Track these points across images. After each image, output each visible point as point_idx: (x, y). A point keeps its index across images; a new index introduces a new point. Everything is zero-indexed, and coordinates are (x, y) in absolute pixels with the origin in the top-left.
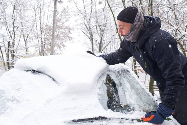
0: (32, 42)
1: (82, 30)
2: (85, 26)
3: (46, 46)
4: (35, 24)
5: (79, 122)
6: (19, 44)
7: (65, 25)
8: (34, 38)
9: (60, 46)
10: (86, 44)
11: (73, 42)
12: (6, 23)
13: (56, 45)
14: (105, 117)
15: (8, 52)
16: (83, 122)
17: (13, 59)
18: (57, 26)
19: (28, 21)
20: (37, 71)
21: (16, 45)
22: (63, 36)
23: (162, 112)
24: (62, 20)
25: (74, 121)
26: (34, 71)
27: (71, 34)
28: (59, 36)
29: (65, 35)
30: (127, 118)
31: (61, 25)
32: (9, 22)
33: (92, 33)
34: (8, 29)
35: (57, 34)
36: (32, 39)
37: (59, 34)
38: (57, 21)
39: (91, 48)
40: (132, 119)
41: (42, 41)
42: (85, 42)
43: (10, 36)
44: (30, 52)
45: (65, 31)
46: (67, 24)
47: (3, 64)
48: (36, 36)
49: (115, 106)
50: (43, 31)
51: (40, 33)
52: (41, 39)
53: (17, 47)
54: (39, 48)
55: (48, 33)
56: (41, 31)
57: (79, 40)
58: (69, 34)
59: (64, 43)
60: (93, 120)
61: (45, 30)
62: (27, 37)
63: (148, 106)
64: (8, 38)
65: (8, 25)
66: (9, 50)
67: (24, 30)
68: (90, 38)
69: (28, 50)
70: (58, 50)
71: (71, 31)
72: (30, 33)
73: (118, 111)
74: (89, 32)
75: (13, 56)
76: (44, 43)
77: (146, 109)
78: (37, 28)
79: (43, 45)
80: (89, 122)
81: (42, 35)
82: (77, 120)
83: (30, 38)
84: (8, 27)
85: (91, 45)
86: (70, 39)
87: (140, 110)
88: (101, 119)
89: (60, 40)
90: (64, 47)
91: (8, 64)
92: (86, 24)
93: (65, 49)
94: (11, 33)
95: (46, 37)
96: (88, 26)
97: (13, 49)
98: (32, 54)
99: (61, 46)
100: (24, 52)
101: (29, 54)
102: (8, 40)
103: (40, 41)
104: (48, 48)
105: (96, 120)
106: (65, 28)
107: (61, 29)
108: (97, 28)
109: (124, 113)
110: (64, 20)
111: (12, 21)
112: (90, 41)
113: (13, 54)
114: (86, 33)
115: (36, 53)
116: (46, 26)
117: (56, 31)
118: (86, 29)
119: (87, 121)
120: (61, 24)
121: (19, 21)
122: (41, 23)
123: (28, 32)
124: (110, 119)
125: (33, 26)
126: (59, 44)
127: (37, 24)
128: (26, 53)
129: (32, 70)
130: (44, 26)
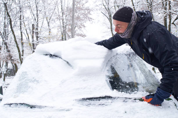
0: (54, 24)
1: (101, 11)
2: (104, 7)
3: (67, 27)
4: (57, 7)
5: (88, 101)
6: (43, 27)
7: (85, 7)
8: (56, 20)
9: (80, 26)
10: (106, 24)
11: (93, 22)
12: (30, 7)
13: (77, 26)
14: (110, 97)
15: (33, 34)
16: (91, 100)
17: (37, 40)
18: (77, 7)
19: (50, 4)
20: (54, 55)
21: (40, 27)
22: (83, 17)
23: (160, 95)
24: (82, 2)
25: (84, 99)
26: (51, 56)
27: (91, 15)
28: (80, 17)
29: (85, 16)
30: (130, 98)
31: (81, 7)
32: (33, 6)
33: (110, 13)
34: (32, 13)
35: (78, 15)
36: (55, 21)
37: (80, 15)
38: (77, 2)
39: (110, 27)
40: (134, 98)
41: (63, 23)
42: (104, 22)
43: (34, 19)
44: (53, 33)
45: (85, 12)
46: (86, 6)
47: (29, 44)
48: (58, 18)
49: (120, 87)
50: (64, 12)
51: (61, 14)
52: (63, 20)
53: (41, 29)
54: (61, 29)
55: (69, 15)
56: (63, 13)
57: (99, 21)
58: (89, 15)
59: (84, 24)
60: (100, 99)
61: (66, 12)
62: (50, 19)
63: (152, 86)
64: (32, 20)
65: (32, 8)
66: (33, 32)
67: (47, 12)
68: (109, 18)
69: (51, 32)
70: (79, 30)
71: (91, 12)
72: (52, 15)
73: (123, 92)
74: (107, 12)
75: (37, 37)
76: (65, 25)
77: (150, 89)
78: (59, 10)
79: (65, 26)
80: (97, 100)
81: (64, 17)
82: (86, 99)
83: (52, 20)
84: (32, 10)
85: (110, 25)
86: (90, 19)
87: (144, 90)
88: (107, 98)
89: (80, 21)
90: (85, 28)
91: (33, 45)
92: (104, 4)
93: (85, 29)
94: (35, 16)
95: (67, 18)
96: (107, 7)
97: (37, 31)
98: (55, 34)
99: (82, 26)
100: (47, 33)
101: (52, 35)
102: (33, 23)
103: (61, 23)
104: (69, 29)
105: (102, 98)
106: (85, 10)
107: (81, 11)
108: (116, 8)
109: (129, 93)
110: (84, 2)
111: (35, 5)
112: (109, 21)
113: (38, 36)
114: (104, 13)
115: (58, 34)
116: (67, 8)
117: (77, 13)
118: (105, 9)
119: (95, 100)
120: (81, 5)
121: (41, 5)
122: (62, 6)
123: (50, 14)
124: (115, 98)
125: (55, 9)
126: (80, 25)
127: (58, 6)
128: (49, 34)
129: (50, 54)
130: (65, 8)
